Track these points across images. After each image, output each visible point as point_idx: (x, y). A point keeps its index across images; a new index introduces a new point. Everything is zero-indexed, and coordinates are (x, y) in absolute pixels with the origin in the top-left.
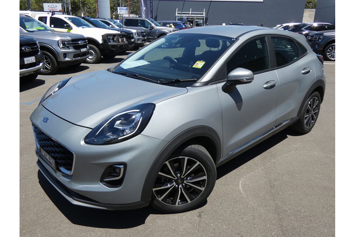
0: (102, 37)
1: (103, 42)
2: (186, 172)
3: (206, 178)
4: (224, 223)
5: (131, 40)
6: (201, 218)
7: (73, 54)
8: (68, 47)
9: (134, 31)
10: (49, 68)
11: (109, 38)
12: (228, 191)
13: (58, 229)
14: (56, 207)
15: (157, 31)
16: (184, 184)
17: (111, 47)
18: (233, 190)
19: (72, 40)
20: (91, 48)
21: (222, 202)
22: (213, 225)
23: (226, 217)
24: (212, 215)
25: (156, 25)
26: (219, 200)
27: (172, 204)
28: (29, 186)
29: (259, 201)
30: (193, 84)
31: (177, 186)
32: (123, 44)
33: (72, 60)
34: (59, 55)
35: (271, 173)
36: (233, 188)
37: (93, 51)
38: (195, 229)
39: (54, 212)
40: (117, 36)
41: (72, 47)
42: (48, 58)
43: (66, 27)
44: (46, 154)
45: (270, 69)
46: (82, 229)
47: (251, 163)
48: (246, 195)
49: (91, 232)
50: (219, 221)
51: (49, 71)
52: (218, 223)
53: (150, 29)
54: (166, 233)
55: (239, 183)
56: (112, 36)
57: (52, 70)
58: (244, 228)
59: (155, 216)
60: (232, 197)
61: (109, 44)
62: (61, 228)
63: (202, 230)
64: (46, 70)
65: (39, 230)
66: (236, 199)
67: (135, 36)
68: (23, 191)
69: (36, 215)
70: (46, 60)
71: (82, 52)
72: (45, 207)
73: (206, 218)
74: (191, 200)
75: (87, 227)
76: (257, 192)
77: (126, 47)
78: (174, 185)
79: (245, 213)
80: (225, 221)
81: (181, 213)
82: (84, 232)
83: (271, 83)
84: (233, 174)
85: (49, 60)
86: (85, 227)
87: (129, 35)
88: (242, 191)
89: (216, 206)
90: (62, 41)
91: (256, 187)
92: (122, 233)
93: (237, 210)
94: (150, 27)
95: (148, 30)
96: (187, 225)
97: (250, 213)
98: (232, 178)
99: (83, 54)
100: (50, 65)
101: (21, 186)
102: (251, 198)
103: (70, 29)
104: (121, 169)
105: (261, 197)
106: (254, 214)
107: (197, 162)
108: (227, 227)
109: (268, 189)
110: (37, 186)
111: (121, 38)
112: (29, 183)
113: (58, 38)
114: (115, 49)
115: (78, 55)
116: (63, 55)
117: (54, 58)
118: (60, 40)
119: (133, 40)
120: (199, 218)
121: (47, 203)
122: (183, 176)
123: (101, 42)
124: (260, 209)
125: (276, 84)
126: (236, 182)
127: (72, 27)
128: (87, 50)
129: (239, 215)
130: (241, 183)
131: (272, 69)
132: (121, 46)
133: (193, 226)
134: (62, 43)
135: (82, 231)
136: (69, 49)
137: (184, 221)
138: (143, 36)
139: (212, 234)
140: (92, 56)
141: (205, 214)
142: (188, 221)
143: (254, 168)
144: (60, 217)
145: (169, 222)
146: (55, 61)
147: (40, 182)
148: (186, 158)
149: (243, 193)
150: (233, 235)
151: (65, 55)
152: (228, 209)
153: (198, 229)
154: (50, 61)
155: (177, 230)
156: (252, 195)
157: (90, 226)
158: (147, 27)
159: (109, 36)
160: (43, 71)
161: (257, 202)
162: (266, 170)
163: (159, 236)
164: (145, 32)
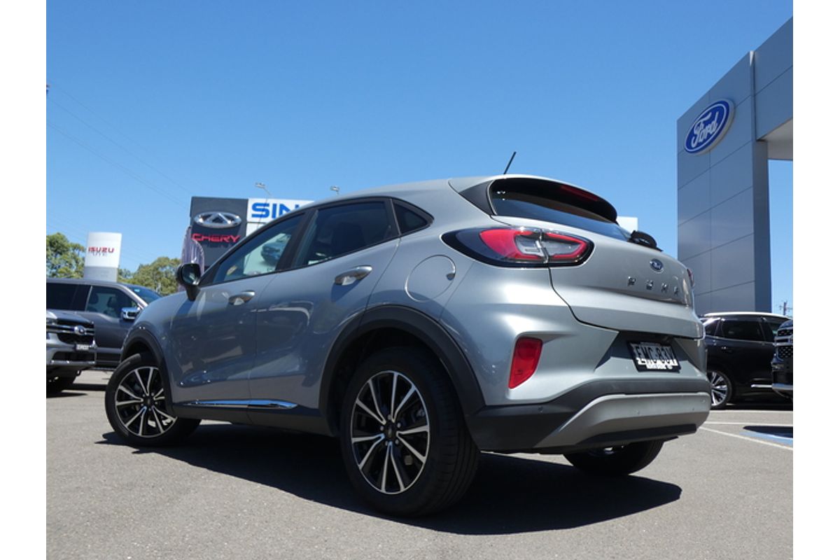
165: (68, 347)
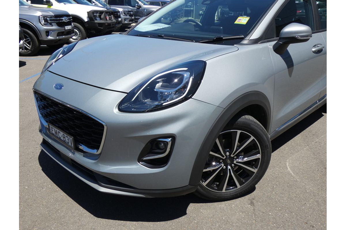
0: (87, 14)
1: (89, 20)
2: (237, 150)
3: (260, 157)
4: (284, 211)
5: (118, 19)
6: (254, 205)
7: (57, 32)
8: (51, 24)
9: (120, 9)
10: (29, 48)
11: (96, 15)
12: (276, 174)
13: (78, 225)
14: (70, 198)
15: (145, 11)
16: (233, 165)
17: (98, 25)
18: (282, 173)
19: (54, 15)
20: (76, 27)
21: (273, 187)
22: (271, 213)
23: (285, 204)
24: (266, 202)
25: (144, 4)
26: (269, 185)
27: (218, 190)
28: (31, 174)
29: (317, 184)
30: (241, 42)
31: (224, 167)
32: (111, 23)
33: (55, 39)
34: (41, 34)
35: (319, 153)
36: (281, 171)
37: (78, 31)
38: (252, 219)
39: (69, 204)
40: (104, 13)
41: (55, 24)
42: (28, 36)
43: (45, 3)
44: (58, 131)
45: (315, 31)
46: (109, 224)
47: (292, 143)
48: (299, 179)
49: (122, 226)
50: (277, 209)
51: (28, 51)
52: (277, 211)
53: (138, 8)
54: (217, 225)
55: (286, 165)
56: (99, 12)
57: (32, 50)
58: (311, 216)
59: (196, 206)
60: (283, 181)
61: (96, 21)
62: (82, 223)
63: (260, 219)
64: (25, 51)
65: (54, 226)
66: (289, 183)
67: (122, 16)
68: (24, 181)
69: (47, 208)
70: (25, 39)
71: (67, 30)
72: (57, 199)
73: (260, 205)
74: (240, 185)
75: (115, 221)
76: (311, 174)
77: (114, 25)
78: (221, 166)
79: (305, 198)
80: (285, 209)
81: (228, 201)
82: (113, 227)
83: (318, 47)
84: (276, 156)
85: (29, 38)
86: (112, 220)
87: (115, 14)
88: (293, 174)
89: (268, 192)
90: (43, 17)
91: (308, 169)
92: (162, 227)
93: (295, 195)
94: (137, 5)
95: (134, 9)
96: (240, 214)
97: (311, 199)
98: (275, 159)
99: (67, 32)
100: (30, 45)
101: (21, 175)
102: (307, 182)
103: (50, 5)
104: (168, 143)
105: (318, 180)
106: (317, 199)
107: (251, 136)
108: (289, 215)
109: (322, 171)
110: (40, 175)
111: (108, 15)
112: (29, 172)
113: (39, 14)
114: (102, 28)
115: (62, 34)
116: (45, 33)
117: (34, 36)
118: (41, 15)
119: (120, 19)
120: (251, 207)
121: (57, 194)
122: (234, 154)
123: (86, 20)
124: (322, 194)
125: (323, 49)
126: (282, 164)
127: (53, 3)
128: (72, 28)
129: (299, 201)
130: (288, 165)
131: (317, 31)
132: (109, 24)
133: (248, 216)
134: (44, 19)
135: (110, 225)
136: (52, 26)
137: (235, 210)
138: (131, 15)
139: (275, 225)
140: (77, 36)
141: (257, 201)
142: (240, 210)
143: (298, 148)
144: (78, 210)
145: (216, 212)
146: (36, 40)
147: (43, 170)
148: (239, 132)
149: (295, 176)
150: (301, 224)
151: (48, 33)
152: (283, 195)
153: (254, 219)
154: (30, 40)
155: (229, 221)
156: (306, 178)
157: (118, 220)
158: (134, 7)
159: (96, 13)
160: (21, 51)
161: (315, 185)
162: (313, 150)
163: (210, 229)
164: (132, 11)
165: (61, 29)
